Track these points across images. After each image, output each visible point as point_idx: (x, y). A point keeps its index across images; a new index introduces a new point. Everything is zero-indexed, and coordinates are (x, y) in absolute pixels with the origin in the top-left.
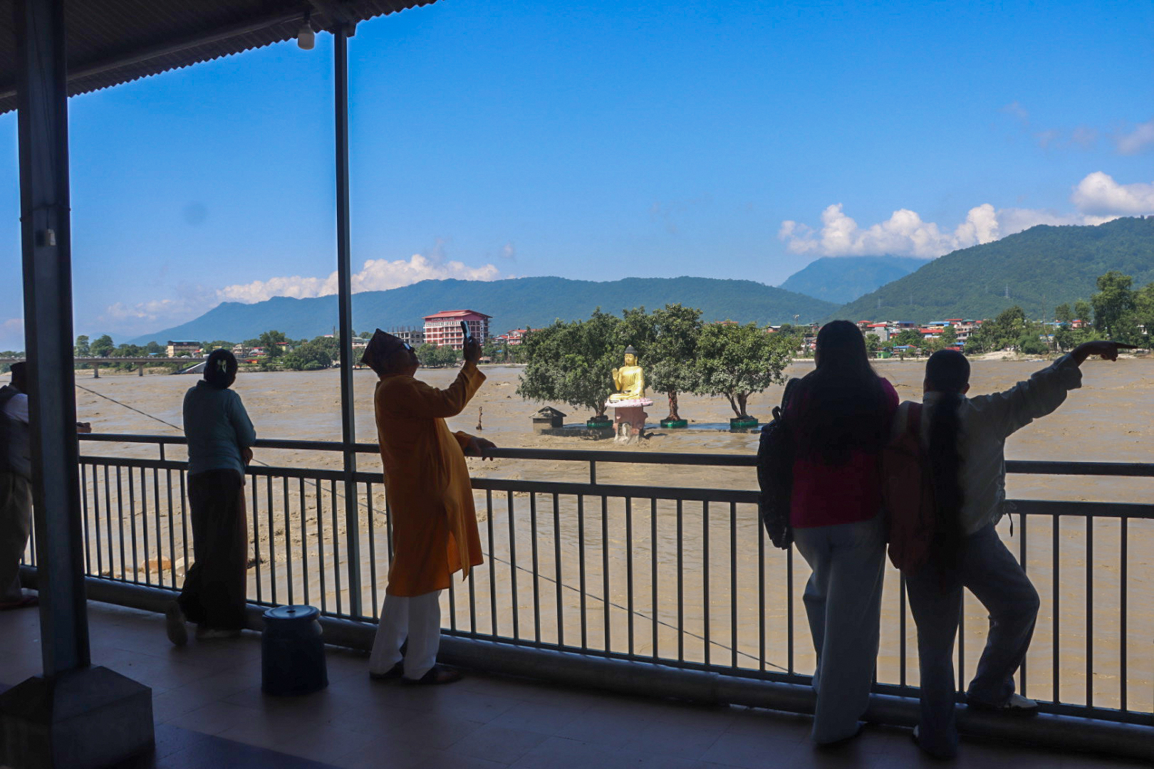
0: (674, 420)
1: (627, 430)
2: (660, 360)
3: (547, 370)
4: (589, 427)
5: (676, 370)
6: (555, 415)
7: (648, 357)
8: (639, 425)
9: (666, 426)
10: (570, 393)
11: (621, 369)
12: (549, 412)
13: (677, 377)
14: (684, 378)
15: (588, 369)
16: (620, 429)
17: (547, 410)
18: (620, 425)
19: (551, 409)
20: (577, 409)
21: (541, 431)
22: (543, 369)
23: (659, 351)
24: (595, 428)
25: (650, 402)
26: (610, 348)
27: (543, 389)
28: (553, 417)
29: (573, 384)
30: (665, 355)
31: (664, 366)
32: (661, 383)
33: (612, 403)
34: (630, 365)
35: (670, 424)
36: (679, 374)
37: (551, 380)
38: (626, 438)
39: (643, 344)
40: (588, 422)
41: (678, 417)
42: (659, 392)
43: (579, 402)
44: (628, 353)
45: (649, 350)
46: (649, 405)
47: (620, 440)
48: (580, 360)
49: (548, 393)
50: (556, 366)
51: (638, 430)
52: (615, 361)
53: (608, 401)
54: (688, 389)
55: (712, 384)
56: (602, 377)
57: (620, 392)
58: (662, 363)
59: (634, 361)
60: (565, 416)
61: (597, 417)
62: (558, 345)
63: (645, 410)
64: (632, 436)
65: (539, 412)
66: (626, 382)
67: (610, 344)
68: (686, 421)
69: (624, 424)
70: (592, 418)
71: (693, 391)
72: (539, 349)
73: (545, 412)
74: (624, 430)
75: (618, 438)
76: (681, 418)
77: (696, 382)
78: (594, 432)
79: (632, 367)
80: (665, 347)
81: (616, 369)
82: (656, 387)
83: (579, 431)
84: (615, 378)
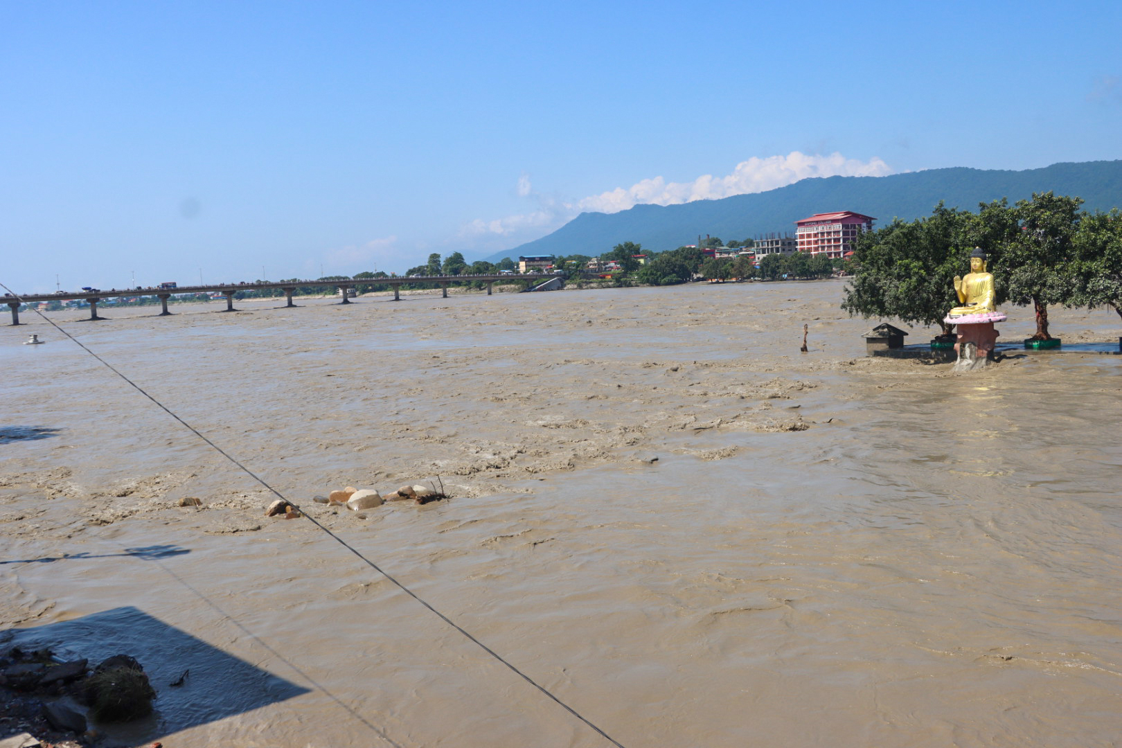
0: (1042, 339)
1: (971, 352)
2: (1022, 264)
3: (877, 280)
4: (933, 348)
5: (1040, 277)
6: (892, 334)
7: (1005, 261)
8: (986, 346)
9: (1031, 347)
10: (903, 307)
11: (966, 277)
12: (886, 330)
13: (1044, 285)
14: (1052, 287)
15: (927, 278)
16: (962, 350)
17: (883, 328)
18: (963, 346)
19: (888, 326)
20: (912, 326)
21: (873, 353)
22: (872, 278)
23: (1019, 253)
24: (940, 349)
25: (1001, 317)
26: (954, 251)
27: (873, 303)
28: (890, 336)
29: (906, 296)
30: (1028, 257)
31: (1025, 271)
32: (1021, 294)
33: (952, 318)
34: (977, 271)
35: (1035, 344)
36: (1046, 281)
37: (881, 291)
38: (970, 361)
39: (1000, 244)
40: (932, 341)
41: (1048, 336)
42: (1020, 304)
43: (916, 318)
44: (974, 257)
45: (1008, 252)
46: (1000, 321)
47: (962, 364)
48: (915, 266)
49: (878, 307)
50: (889, 275)
51: (985, 352)
52: (960, 267)
53: (948, 316)
54: (1057, 300)
55: (1088, 292)
56: (946, 287)
57: (965, 304)
58: (1022, 268)
59: (982, 266)
60: (907, 334)
61: (943, 336)
62: (891, 249)
63: (996, 327)
64: (977, 359)
65: (874, 330)
66: (972, 293)
67: (956, 246)
68: (1059, 340)
69: (967, 345)
70: (937, 338)
71: (1063, 301)
72: (871, 254)
73: (880, 330)
74: (967, 351)
75: (961, 362)
76: (1052, 336)
77: (1068, 291)
78: (937, 354)
79: (980, 274)
80: (1028, 249)
81: (958, 277)
82: (1015, 298)
83: (919, 353)
84: (957, 288)
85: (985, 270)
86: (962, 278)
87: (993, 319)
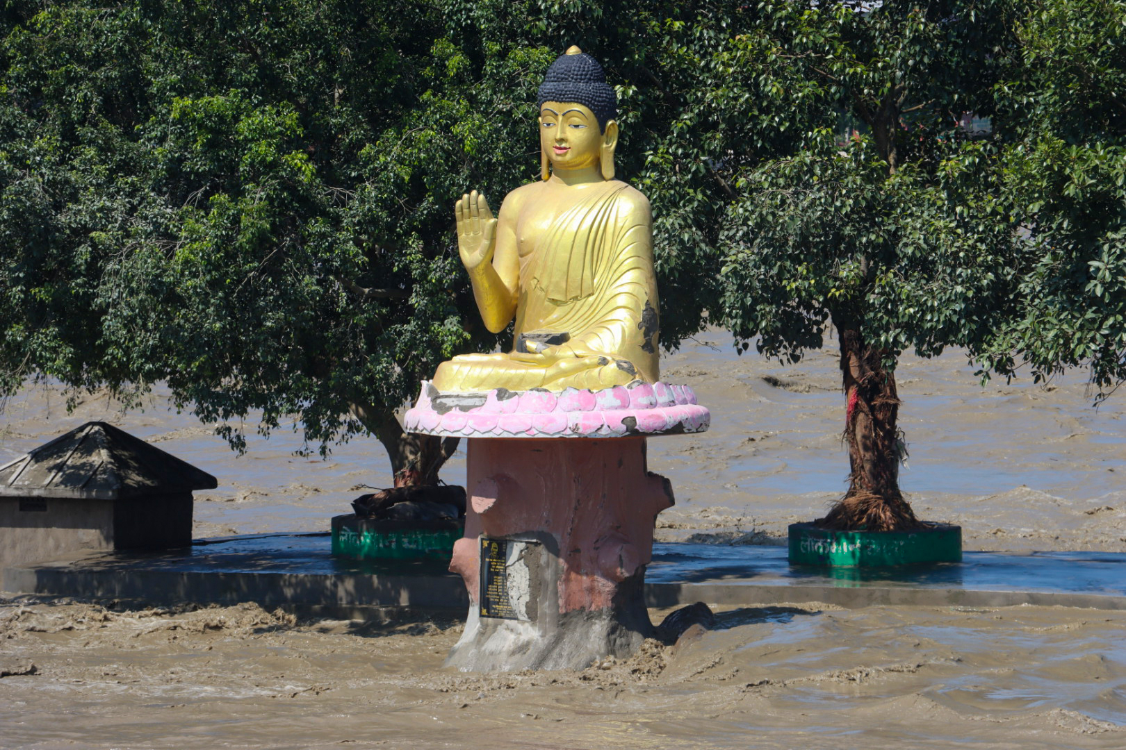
0: (874, 526)
1: (537, 585)
2: (784, 144)
3: (63, 194)
4: (343, 560)
5: (871, 212)
6: (134, 478)
7: (704, 124)
8: (610, 557)
9: (820, 566)
11: (515, 200)
12: (101, 457)
13: (885, 254)
14: (923, 266)
15: (321, 195)
16: (493, 575)
17: (88, 445)
18: (496, 551)
19: (115, 438)
20: (239, 444)
21: (32, 580)
22: (34, 182)
23: (772, 88)
24: (378, 562)
25: (682, 411)
26: (456, 61)
27: (37, 315)
28: (124, 490)
29: (214, 285)
30: (815, 113)
31: (799, 180)
32: (777, 294)
33: (442, 409)
34: (568, 174)
35: (843, 551)
36: (895, 236)
37: (83, 253)
38: (530, 633)
39: (684, 37)
40: (338, 522)
41: (901, 508)
42: (769, 346)
43: (260, 400)
44: (560, 97)
45: (720, 80)
46: (678, 429)
47: (491, 645)
48: (263, 133)
49: (66, 336)
50: (127, 167)
51: (606, 586)
52: (484, 148)
53: (424, 399)
54: (947, 334)
56: (415, 245)
57: (507, 341)
58: (788, 164)
59: (593, 146)
60: (210, 482)
61: (393, 496)
62: (138, 32)
64: (565, 621)
65: (38, 456)
66: (544, 282)
67: (469, 38)
68: (951, 534)
69: (517, 548)
70: (365, 504)
71: (977, 342)
73: (72, 459)
74: (518, 579)
75: (483, 634)
76: (921, 515)
77: (1001, 287)
78: (363, 590)
79: (583, 188)
80: (814, 69)
81: (476, 198)
82: (748, 314)
84: (470, 256)
85: (608, 169)
86: (495, 205)
87: (644, 418)
